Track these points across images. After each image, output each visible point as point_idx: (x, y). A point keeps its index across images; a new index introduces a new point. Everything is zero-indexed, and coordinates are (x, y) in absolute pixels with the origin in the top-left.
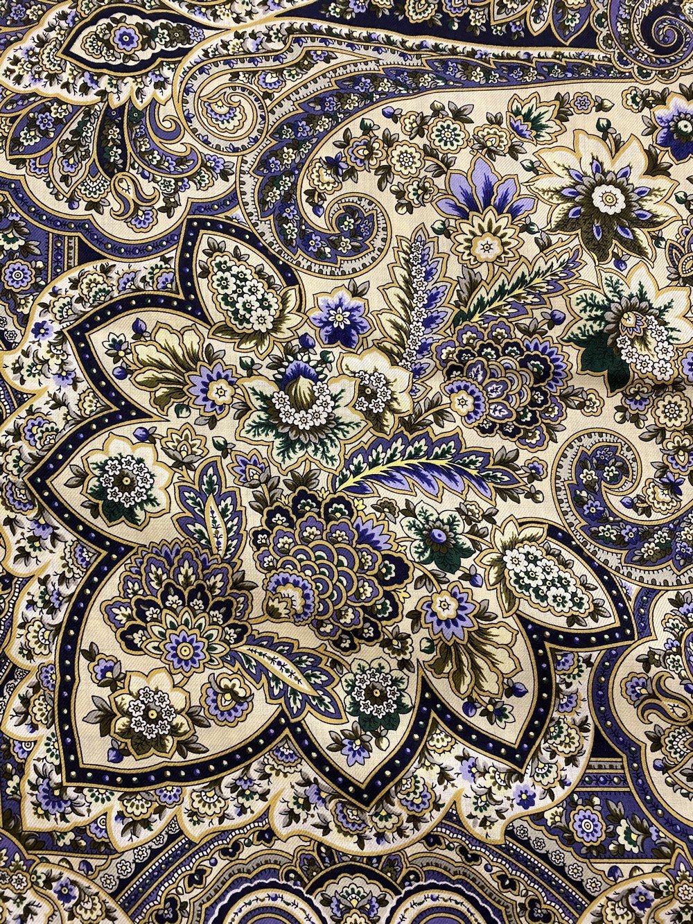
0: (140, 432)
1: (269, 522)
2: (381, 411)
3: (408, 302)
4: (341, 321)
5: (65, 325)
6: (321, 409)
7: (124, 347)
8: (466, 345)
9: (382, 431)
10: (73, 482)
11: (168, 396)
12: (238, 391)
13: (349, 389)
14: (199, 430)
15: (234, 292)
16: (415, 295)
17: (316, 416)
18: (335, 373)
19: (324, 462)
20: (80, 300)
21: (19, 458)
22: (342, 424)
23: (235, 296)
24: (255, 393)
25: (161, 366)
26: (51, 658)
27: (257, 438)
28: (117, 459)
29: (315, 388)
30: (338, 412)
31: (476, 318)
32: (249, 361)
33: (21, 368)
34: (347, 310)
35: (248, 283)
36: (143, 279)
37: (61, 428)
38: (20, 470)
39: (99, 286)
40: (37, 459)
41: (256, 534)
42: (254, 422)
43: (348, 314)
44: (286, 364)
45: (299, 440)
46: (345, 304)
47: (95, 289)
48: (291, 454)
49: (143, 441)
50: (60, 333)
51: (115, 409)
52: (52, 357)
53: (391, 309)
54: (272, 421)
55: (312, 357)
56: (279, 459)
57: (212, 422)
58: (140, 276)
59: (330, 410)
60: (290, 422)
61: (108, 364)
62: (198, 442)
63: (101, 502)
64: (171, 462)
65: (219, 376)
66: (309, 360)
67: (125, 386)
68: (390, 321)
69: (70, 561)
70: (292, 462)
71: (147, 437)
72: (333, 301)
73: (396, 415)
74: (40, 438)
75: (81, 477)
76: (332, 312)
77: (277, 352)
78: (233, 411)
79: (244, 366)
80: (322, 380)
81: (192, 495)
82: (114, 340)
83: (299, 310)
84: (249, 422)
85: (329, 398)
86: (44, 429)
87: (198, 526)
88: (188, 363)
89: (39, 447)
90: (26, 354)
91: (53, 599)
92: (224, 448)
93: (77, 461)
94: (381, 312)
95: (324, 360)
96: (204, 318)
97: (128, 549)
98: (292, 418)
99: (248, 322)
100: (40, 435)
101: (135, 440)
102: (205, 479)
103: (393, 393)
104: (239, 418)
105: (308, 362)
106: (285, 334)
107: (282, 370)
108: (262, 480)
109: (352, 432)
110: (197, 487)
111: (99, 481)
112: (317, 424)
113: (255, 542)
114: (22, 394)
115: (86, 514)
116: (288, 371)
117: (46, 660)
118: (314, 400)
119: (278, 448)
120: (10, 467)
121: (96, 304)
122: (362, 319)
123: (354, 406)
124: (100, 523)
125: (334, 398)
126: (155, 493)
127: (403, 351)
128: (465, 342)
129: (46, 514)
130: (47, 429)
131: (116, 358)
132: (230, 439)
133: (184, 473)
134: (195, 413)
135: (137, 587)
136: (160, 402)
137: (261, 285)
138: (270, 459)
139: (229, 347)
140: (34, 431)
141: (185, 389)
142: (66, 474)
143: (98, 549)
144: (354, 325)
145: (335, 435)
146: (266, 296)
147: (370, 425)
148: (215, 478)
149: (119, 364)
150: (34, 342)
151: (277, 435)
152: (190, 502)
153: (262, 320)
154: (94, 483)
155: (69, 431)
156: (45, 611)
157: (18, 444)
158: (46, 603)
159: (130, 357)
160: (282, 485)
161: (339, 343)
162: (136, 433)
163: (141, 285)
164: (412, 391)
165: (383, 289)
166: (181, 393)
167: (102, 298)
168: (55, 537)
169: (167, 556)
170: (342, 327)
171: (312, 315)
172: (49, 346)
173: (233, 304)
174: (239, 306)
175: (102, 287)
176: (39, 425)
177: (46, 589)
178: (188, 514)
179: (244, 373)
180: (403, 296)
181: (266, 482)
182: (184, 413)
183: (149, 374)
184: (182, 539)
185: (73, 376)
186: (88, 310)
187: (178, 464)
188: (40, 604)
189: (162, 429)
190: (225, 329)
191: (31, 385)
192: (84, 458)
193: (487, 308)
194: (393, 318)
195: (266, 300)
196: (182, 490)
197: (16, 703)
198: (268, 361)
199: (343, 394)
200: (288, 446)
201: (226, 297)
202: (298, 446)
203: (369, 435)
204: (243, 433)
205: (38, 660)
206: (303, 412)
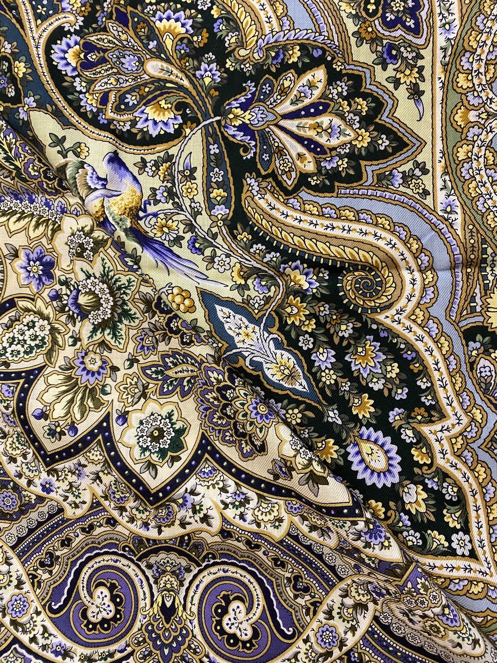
0: (120, 422)
1: (176, 333)
2: (92, 240)
3: (18, 215)
4: (38, 269)
5: (42, 469)
6: (97, 287)
7: (53, 427)
8: (39, 173)
9: (106, 241)
10: (153, 473)
11: (94, 399)
12: (91, 348)
13: (80, 264)
14: (119, 379)
15: (23, 346)
16: (14, 209)
17: (102, 290)
18: (72, 276)
19: (133, 288)
20: (24, 456)
21: (137, 509)
22: (104, 271)
23: (26, 346)
24: (91, 336)
25: (71, 401)
26: (281, 502)
27: (124, 337)
28: (138, 439)
29: (83, 292)
30: (98, 275)
31: (17, 163)
32: (71, 340)
33: (75, 503)
34: (29, 264)
35: (16, 336)
36: (7, 408)
37: (113, 479)
38: (146, 510)
39: (15, 441)
40: (137, 498)
41: (183, 343)
42: (112, 338)
43: (32, 263)
44: (71, 313)
45: (121, 305)
46: (25, 264)
47: (17, 445)
48: (132, 312)
49: (127, 419)
50: (49, 473)
51: (100, 437)
52: (66, 479)
53: (26, 229)
54: (110, 325)
55: (64, 292)
56: (137, 321)
57: (115, 369)
58: (4, 411)
59: (97, 280)
60: (110, 311)
61: (68, 440)
62: (129, 380)
63: (169, 454)
64: (142, 400)
65: (83, 363)
66: (66, 294)
67: (83, 428)
68: (34, 230)
69: (211, 482)
70: (137, 312)
71: (124, 417)
72: (23, 274)
73: (95, 228)
74: (123, 493)
75: (151, 466)
76: (31, 275)
77: (63, 318)
78: (105, 353)
79: (74, 344)
80: (78, 286)
81: (165, 386)
82: (48, 434)
83: (33, 300)
84: (112, 342)
85: (88, 281)
86: (116, 490)
87: (185, 383)
88: (72, 384)
89: (128, 495)
90: (66, 498)
91: (239, 499)
92: (133, 361)
93: (137, 468)
94: (28, 237)
95: (66, 283)
96: (41, 369)
97: (203, 436)
98: (107, 310)
99: (44, 338)
100: (119, 493)
101: (126, 425)
102: (154, 376)
103: (78, 230)
104: (110, 349)
105: (68, 296)
106: (49, 311)
107: (75, 315)
108: (152, 335)
109: (108, 264)
110: (160, 383)
111: (153, 453)
112: (108, 291)
113: (188, 344)
114: (93, 503)
115: (178, 465)
116: (76, 311)
117: (283, 507)
118: (91, 292)
119: (130, 322)
120: (144, 516)
121: (27, 444)
122: (35, 252)
123: (91, 261)
124: (185, 456)
125: (89, 277)
126: (164, 414)
127: (50, 221)
128: (37, 174)
129: (175, 497)
130: (116, 488)
131: (62, 433)
132: (126, 356)
133: (150, 391)
134: (109, 381)
135: (227, 434)
136: (98, 405)
137: (17, 326)
138: (137, 328)
139: (62, 354)
140: (118, 497)
141: (90, 387)
142: (146, 477)
143: (203, 460)
144: (40, 259)
145: (112, 278)
146: (25, 324)
147: (102, 249)
148: (153, 369)
149: (66, 431)
150: (57, 492)
151: (121, 321)
152: (170, 388)
153: (42, 328)
154: (155, 457)
155: (115, 473)
156: (247, 506)
157: (129, 509)
158: (242, 504)
159: (61, 423)
160: (153, 321)
161: (52, 271)
162: (121, 424)
163: (11, 410)
164: (77, 215)
165: (11, 234)
166: (92, 391)
167: (23, 439)
168: (193, 493)
169: (206, 409)
170: (41, 267)
171: (35, 291)
172: (59, 481)
173: (32, 348)
174: (33, 344)
175: (16, 439)
176: (114, 493)
177: (232, 504)
178: (178, 389)
179: (79, 343)
180: (15, 218)
181: (153, 332)
182: (108, 389)
183: (76, 410)
184: (193, 396)
185: (77, 466)
186: (31, 451)
187: (144, 395)
188: (242, 509)
189: (118, 406)
190: (49, 355)
191: (87, 497)
192: (136, 462)
193: (9, 154)
194: (31, 228)
195: (28, 323)
196: (162, 393)
197: (314, 535)
198: (70, 326)
199: (84, 270)
200: (126, 314)
201: (25, 352)
202: (125, 307)
203: (109, 251)
204: (121, 347)
205: (284, 514)
206: (102, 301)
